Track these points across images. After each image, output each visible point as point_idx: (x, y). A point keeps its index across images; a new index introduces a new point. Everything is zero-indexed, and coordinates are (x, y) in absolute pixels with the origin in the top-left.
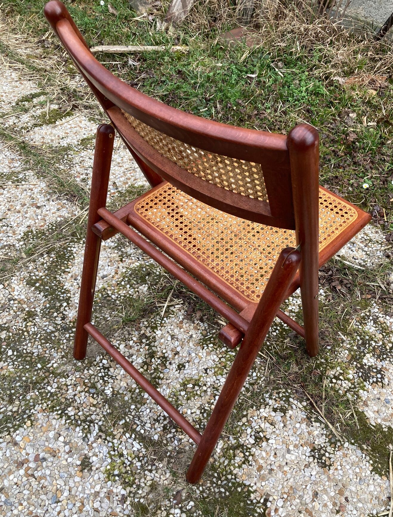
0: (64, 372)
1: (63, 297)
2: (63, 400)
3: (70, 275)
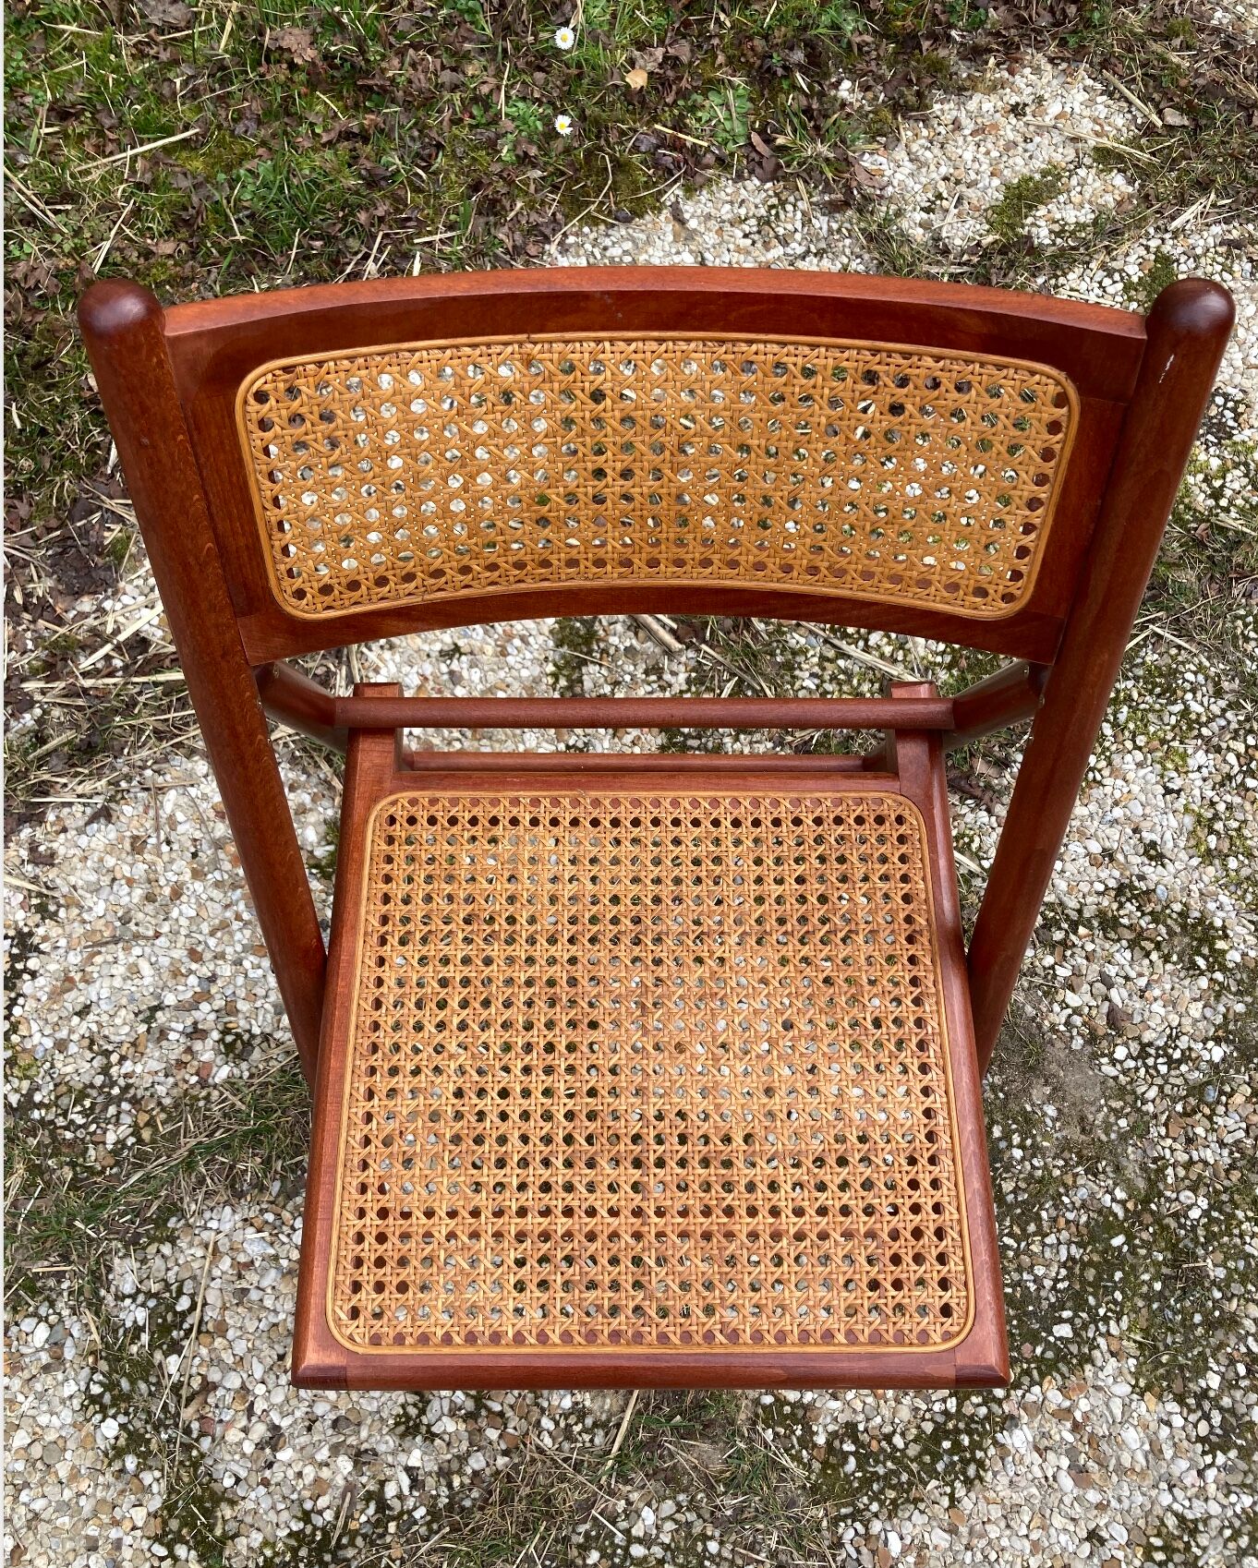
0: (1144, 1168)
2: (1235, 1175)
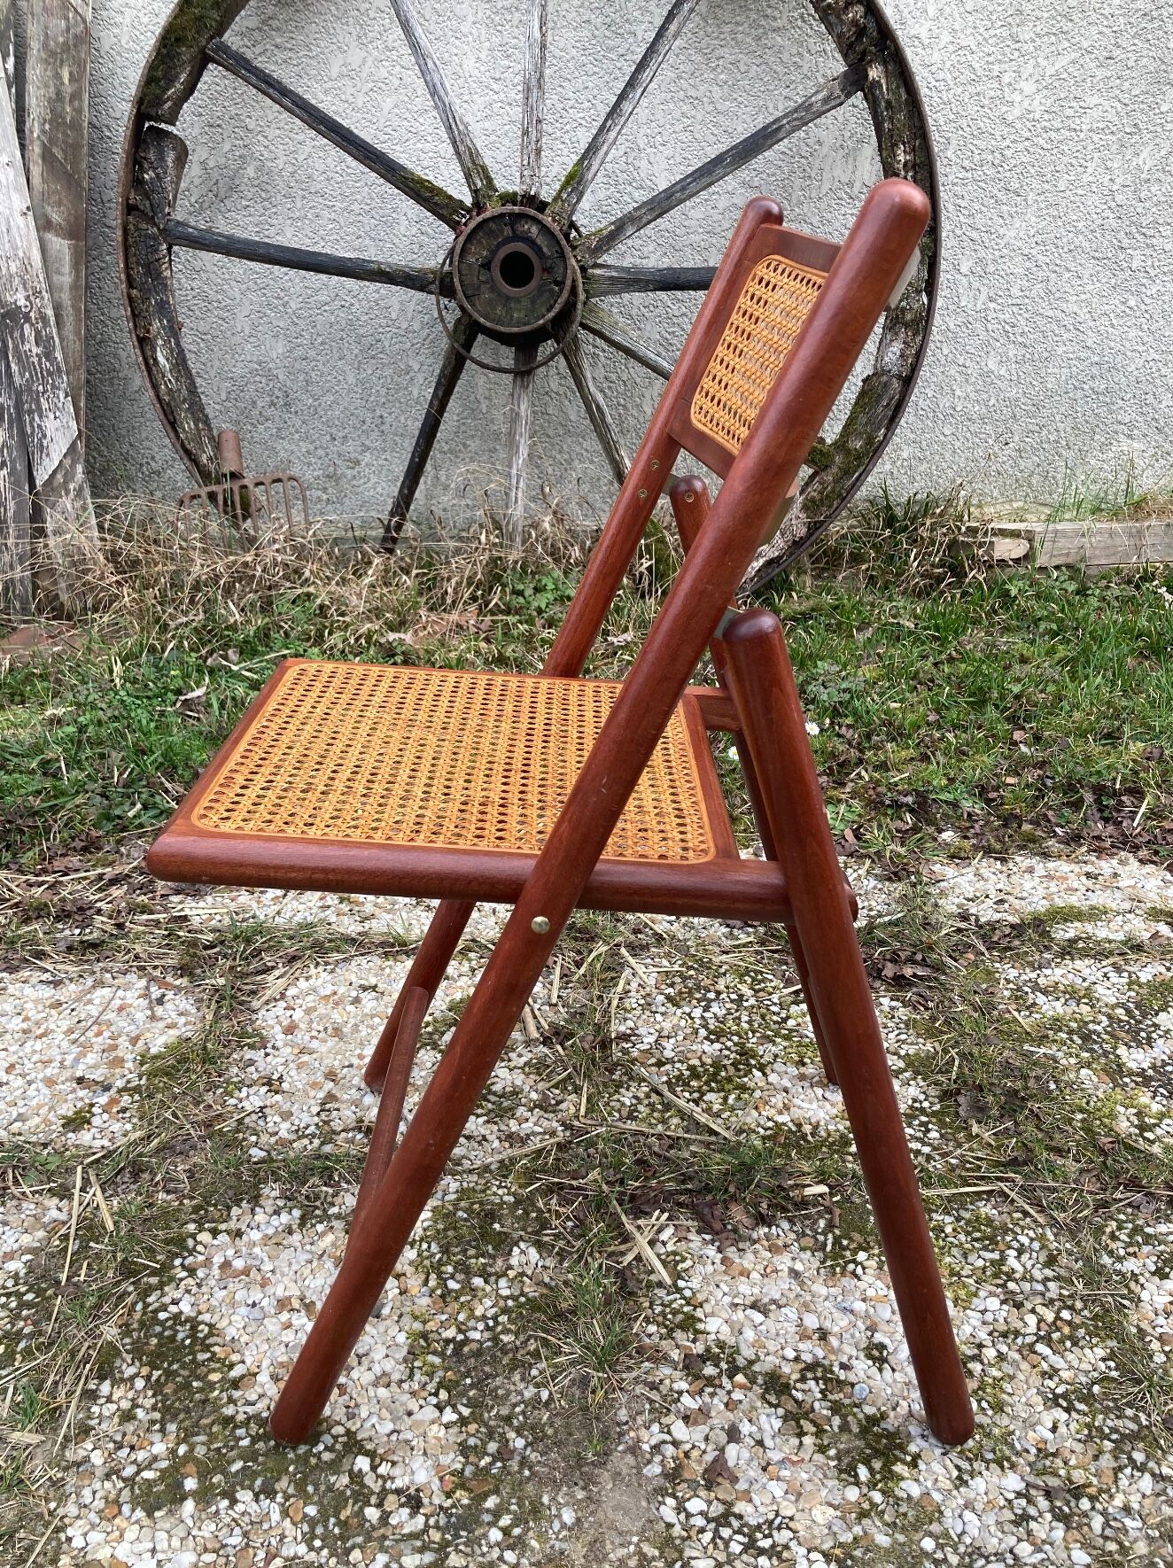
1: (327, 1449)
3: (263, 1378)
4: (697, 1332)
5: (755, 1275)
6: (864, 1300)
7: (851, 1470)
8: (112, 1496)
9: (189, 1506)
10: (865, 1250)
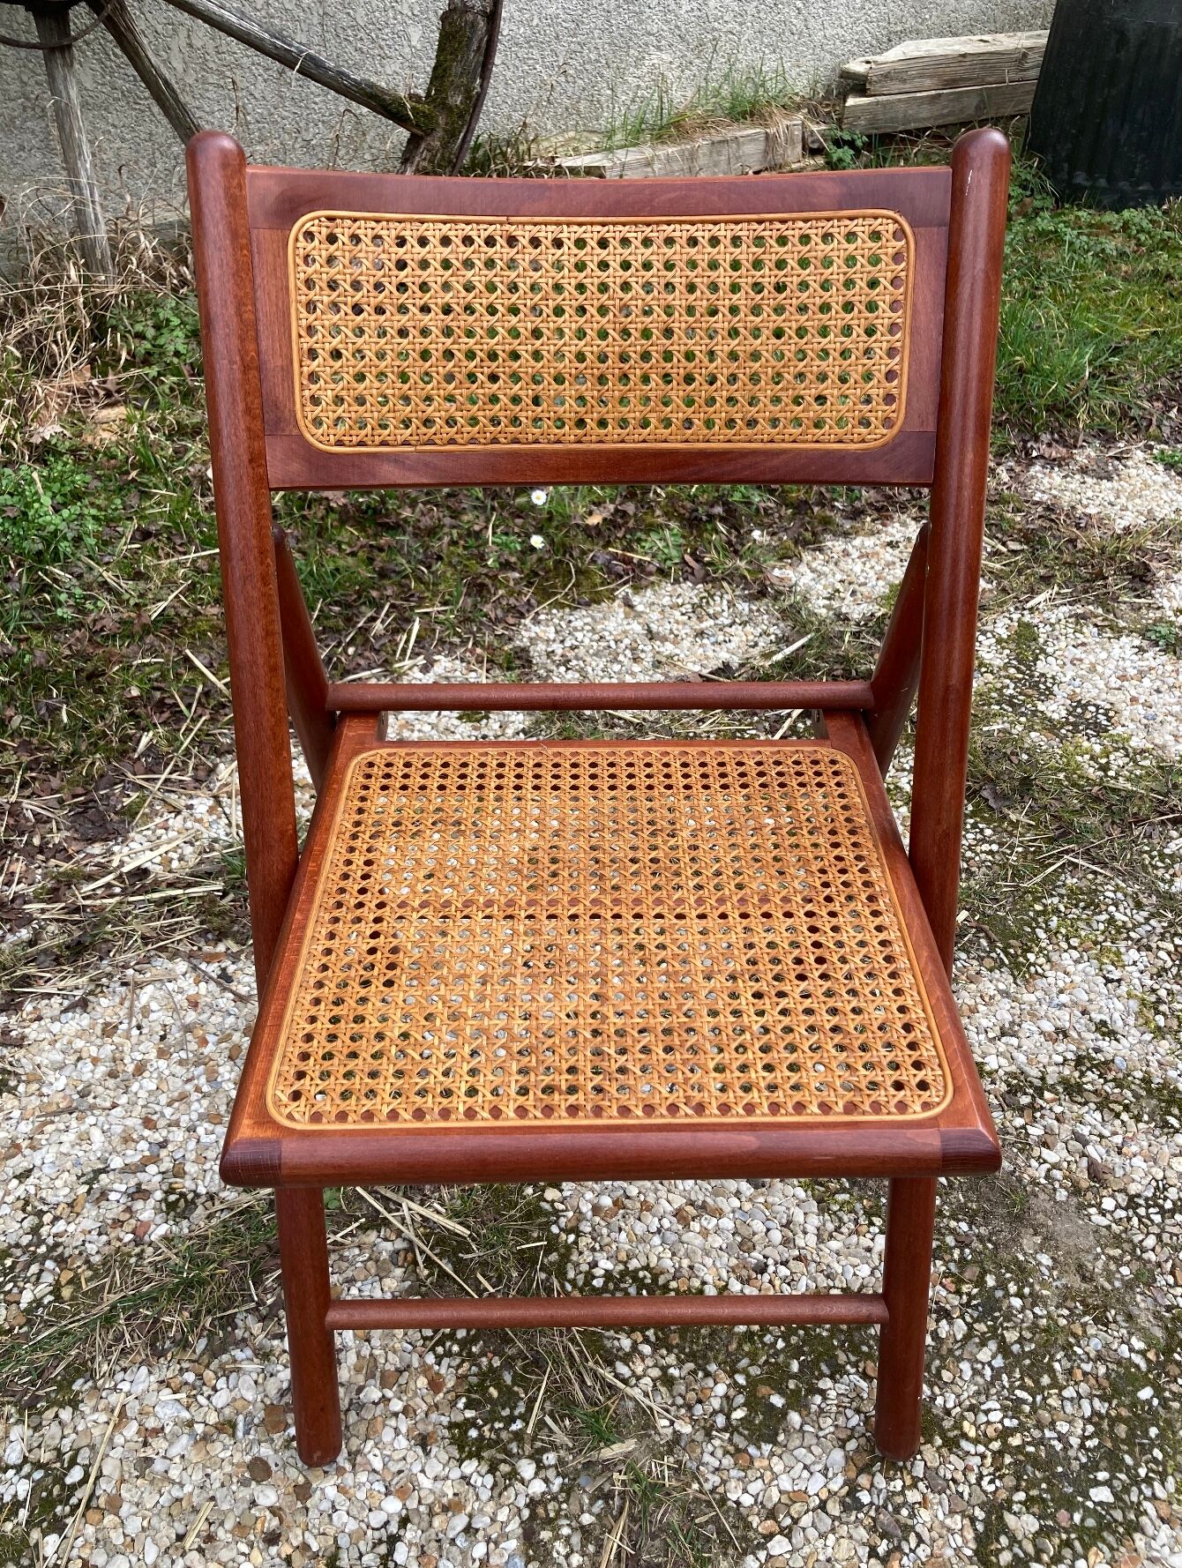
0: (1157, 1316)
4: (990, 1073)
5: (981, 1008)
6: (1061, 992)
7: (1166, 1124)
8: (731, 1449)
9: (795, 1418)
10: (1030, 950)
